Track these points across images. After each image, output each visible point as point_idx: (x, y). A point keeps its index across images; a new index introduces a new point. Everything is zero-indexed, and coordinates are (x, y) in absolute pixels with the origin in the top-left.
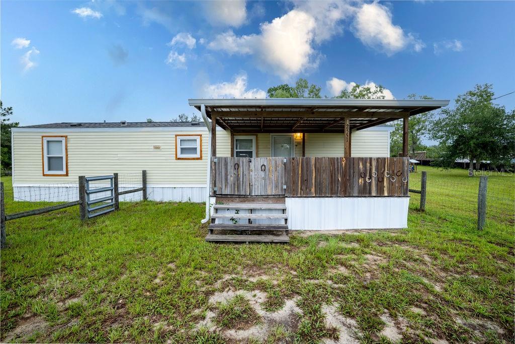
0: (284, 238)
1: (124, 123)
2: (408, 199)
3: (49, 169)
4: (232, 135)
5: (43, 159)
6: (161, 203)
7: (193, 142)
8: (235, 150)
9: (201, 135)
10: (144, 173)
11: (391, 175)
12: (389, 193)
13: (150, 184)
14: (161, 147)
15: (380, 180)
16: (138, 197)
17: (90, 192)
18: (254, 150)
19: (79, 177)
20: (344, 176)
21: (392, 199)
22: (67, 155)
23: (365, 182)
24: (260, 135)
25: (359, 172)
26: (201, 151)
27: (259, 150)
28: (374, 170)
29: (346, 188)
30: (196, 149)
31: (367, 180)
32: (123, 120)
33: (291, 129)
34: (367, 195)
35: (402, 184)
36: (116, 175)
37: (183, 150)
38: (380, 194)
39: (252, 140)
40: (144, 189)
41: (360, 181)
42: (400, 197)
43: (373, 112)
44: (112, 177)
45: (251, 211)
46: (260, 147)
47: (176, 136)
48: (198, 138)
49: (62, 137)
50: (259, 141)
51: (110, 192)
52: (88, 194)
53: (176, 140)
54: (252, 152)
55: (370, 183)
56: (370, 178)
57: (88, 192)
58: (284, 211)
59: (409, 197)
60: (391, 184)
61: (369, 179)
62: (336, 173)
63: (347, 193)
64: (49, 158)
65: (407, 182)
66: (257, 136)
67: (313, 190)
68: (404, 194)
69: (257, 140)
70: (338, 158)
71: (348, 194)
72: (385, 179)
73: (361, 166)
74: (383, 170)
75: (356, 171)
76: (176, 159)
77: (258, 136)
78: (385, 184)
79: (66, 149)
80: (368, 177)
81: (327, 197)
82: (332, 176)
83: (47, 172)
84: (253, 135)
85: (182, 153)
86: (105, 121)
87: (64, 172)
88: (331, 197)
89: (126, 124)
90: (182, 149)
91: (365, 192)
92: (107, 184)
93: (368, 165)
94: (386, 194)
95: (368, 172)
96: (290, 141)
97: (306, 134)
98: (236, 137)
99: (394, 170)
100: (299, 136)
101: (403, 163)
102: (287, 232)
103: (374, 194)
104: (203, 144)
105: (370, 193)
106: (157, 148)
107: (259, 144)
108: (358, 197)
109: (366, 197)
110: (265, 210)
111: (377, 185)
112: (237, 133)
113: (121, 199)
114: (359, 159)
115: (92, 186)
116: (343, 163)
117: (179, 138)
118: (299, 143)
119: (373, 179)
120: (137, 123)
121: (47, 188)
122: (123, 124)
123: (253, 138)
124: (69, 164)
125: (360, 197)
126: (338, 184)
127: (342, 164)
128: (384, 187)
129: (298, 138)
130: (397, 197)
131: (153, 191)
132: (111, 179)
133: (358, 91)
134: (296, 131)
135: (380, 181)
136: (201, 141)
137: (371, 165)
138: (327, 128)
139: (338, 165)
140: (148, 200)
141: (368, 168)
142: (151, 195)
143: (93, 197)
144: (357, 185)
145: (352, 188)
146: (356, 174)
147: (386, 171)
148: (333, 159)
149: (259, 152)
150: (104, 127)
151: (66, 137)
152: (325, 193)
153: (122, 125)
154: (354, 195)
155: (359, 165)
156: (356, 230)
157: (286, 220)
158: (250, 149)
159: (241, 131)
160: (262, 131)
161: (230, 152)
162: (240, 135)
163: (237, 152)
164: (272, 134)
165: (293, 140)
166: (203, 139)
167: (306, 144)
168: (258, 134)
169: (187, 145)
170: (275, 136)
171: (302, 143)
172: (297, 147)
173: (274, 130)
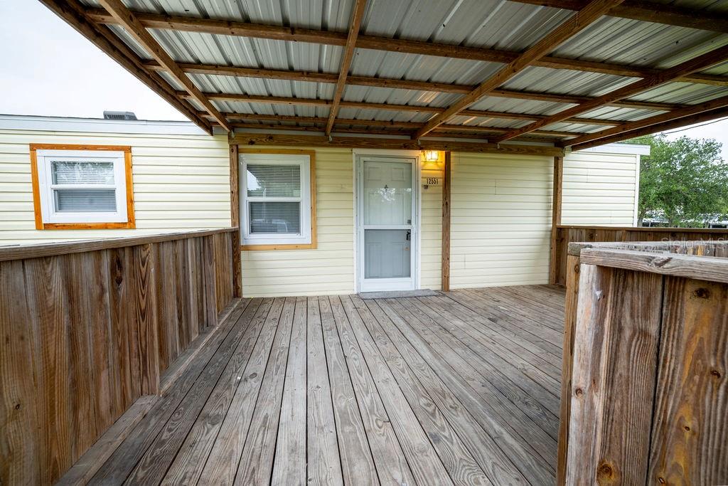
4: (236, 151)
7: (100, 172)
8: (246, 200)
9: (127, 150)
18: (303, 196)
24: (321, 152)
26: (130, 201)
27: (322, 197)
30: (111, 193)
33: (413, 139)
37: (64, 199)
39: (298, 168)
46: (321, 189)
47: (34, 147)
48: (118, 159)
50: (320, 173)
53: (33, 163)
54: (297, 204)
66: (313, 154)
69: (313, 168)
76: (38, 229)
77: (318, 156)
84: (302, 152)
85: (60, 206)
90: (60, 194)
96: (409, 174)
97: (453, 154)
98: (247, 159)
100: (432, 159)
104: (136, 179)
107: (320, 181)
112: (252, 143)
117: (44, 157)
118: (432, 181)
123: (302, 161)
129: (432, 165)
134: (425, 147)
136: (129, 166)
149: (320, 206)
158: (292, 196)
159: (264, 140)
160: (331, 139)
161: (230, 204)
162: (260, 151)
163: (252, 204)
164: (356, 151)
165: (417, 172)
166: (135, 160)
167: (453, 182)
168: (317, 150)
169: (77, 181)
170: (368, 159)
171: (441, 181)
172: (428, 190)
173: (365, 140)
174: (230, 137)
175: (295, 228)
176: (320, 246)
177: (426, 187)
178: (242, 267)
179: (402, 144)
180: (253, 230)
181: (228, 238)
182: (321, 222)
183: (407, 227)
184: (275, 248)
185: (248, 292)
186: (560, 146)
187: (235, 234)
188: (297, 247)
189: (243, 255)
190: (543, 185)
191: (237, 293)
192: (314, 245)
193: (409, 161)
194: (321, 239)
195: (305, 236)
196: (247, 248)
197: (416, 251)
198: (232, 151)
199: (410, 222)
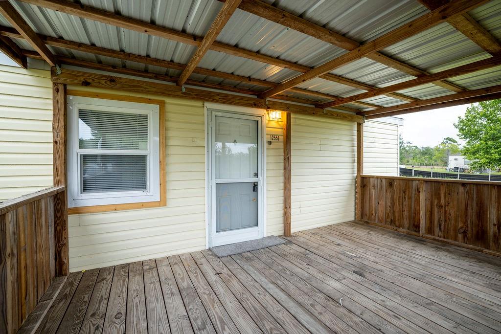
8: (76, 152)
18: (150, 148)
24: (173, 105)
27: (172, 151)
39: (144, 118)
46: (171, 142)
50: (170, 125)
54: (143, 158)
66: (162, 105)
69: (163, 118)
77: (169, 108)
84: (149, 101)
96: (257, 130)
97: (292, 116)
98: (79, 103)
100: (274, 118)
107: (171, 134)
112: (86, 84)
118: (275, 137)
123: (151, 111)
129: (273, 124)
134: (271, 106)
149: (172, 159)
158: (137, 149)
159: (103, 82)
160: (184, 90)
161: (52, 156)
162: (97, 96)
163: (85, 158)
164: (208, 105)
165: (263, 129)
167: (293, 140)
168: (168, 100)
170: (220, 114)
171: (281, 138)
172: (271, 146)
173: (218, 94)
174: (53, 73)
175: (141, 184)
176: (170, 203)
177: (270, 143)
178: (70, 235)
179: (252, 102)
182: (171, 177)
183: (254, 180)
184: (116, 208)
185: (77, 263)
186: (361, 115)
187: (59, 198)
188: (143, 206)
189: (71, 219)
190: (349, 144)
191: (61, 268)
192: (163, 202)
193: (256, 119)
194: (170, 195)
195: (152, 192)
196: (77, 211)
197: (263, 201)
198: (57, 90)
199: (256, 175)
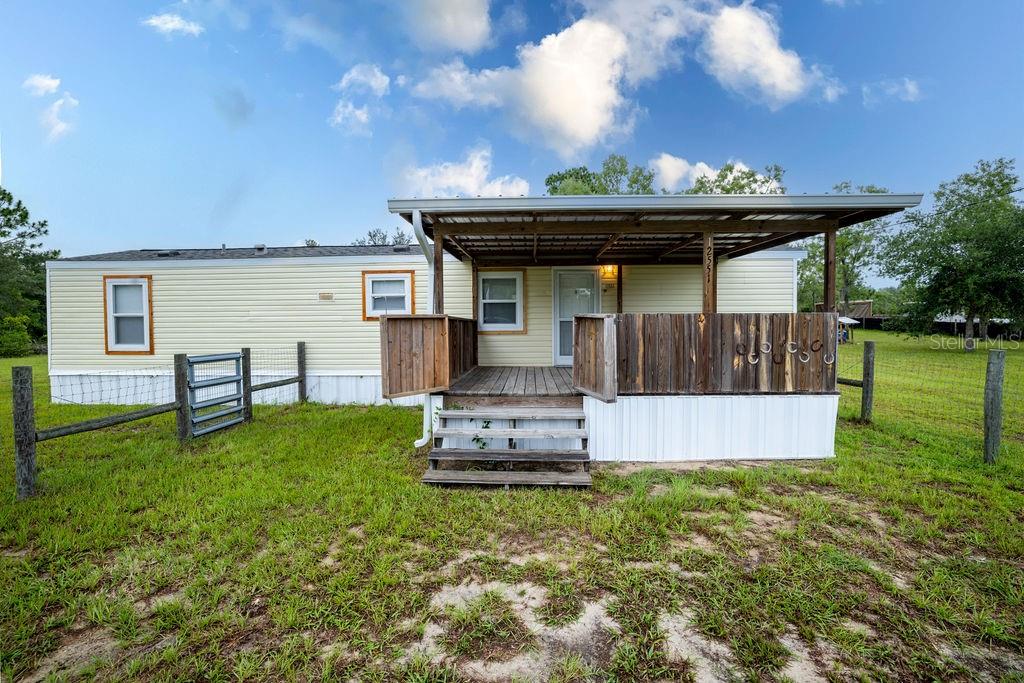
0: (582, 478)
1: (261, 249)
2: (837, 397)
3: (118, 341)
4: (476, 271)
5: (106, 322)
6: (335, 407)
7: (397, 286)
8: (482, 302)
9: (412, 272)
10: (301, 348)
11: (801, 350)
12: (795, 386)
13: (313, 369)
14: (335, 296)
15: (778, 359)
16: (289, 395)
17: (197, 385)
18: (518, 300)
19: (176, 356)
20: (703, 350)
21: (802, 398)
22: (151, 314)
23: (746, 363)
24: (531, 270)
25: (734, 343)
26: (413, 303)
27: (530, 300)
28: (764, 340)
29: (706, 376)
30: (402, 298)
31: (750, 359)
32: (259, 243)
33: (593, 257)
34: (750, 391)
35: (823, 368)
36: (246, 352)
37: (378, 303)
38: (778, 388)
39: (514, 280)
40: (301, 380)
41: (736, 361)
42: (818, 394)
43: (763, 221)
44: (238, 356)
45: (515, 422)
46: (530, 294)
47: (364, 273)
48: (407, 278)
49: (142, 277)
50: (529, 283)
51: (235, 384)
52: (192, 390)
53: (363, 282)
54: (514, 304)
55: (757, 367)
56: (757, 355)
57: (192, 385)
58: (580, 422)
59: (838, 394)
60: (799, 368)
61: (755, 357)
62: (687, 346)
63: (708, 388)
64: (118, 320)
65: (834, 364)
66: (525, 271)
67: (639, 380)
68: (828, 387)
69: (525, 279)
70: (689, 315)
71: (710, 389)
72: (788, 358)
73: (738, 331)
74: (783, 338)
75: (728, 341)
76: (364, 320)
77: (528, 272)
78: (788, 367)
79: (150, 301)
80: (752, 353)
81: (669, 394)
82: (677, 352)
83: (113, 347)
84: (517, 270)
85: (374, 308)
86: (224, 245)
87: (146, 347)
88: (675, 394)
89: (265, 252)
90: (375, 300)
91: (746, 384)
92: (229, 370)
93: (752, 328)
94: (790, 388)
95: (753, 344)
96: (592, 281)
97: (623, 267)
98: (484, 275)
99: (806, 339)
100: (609, 271)
101: (825, 324)
102: (587, 465)
103: (764, 388)
104: (417, 289)
105: (757, 385)
106: (326, 297)
107: (530, 289)
108: (732, 394)
109: (747, 394)
110: (542, 420)
111: (771, 370)
112: (486, 266)
113: (257, 398)
114: (734, 317)
115: (201, 373)
116: (701, 325)
117: (369, 278)
118: (608, 287)
119: (763, 357)
120: (286, 249)
121: (115, 379)
122: (259, 252)
123: (517, 275)
124: (155, 330)
125: (737, 394)
126: (690, 369)
127: (697, 328)
128: (785, 373)
129: (609, 275)
130: (812, 394)
131: (319, 383)
132: (237, 359)
133: (730, 178)
134: (604, 262)
135: (777, 362)
136: (413, 282)
137: (758, 329)
138: (667, 255)
139: (690, 330)
140: (309, 401)
141: (752, 336)
142: (315, 391)
143: (201, 396)
144: (730, 369)
145: (719, 374)
146: (728, 348)
147: (790, 342)
148: (681, 317)
149: (530, 305)
150: (223, 257)
151: (150, 278)
152: (664, 386)
153: (257, 253)
154: (724, 390)
155: (733, 330)
156: (728, 463)
157: (585, 441)
158: (511, 299)
159: (494, 263)
160: (536, 261)
161: (471, 304)
162: (491, 270)
163: (485, 304)
164: (556, 268)
165: (598, 280)
166: (417, 278)
168: (528, 268)
169: (385, 292)
170: (562, 273)
171: (616, 286)
172: (607, 293)
173: (559, 260)
174: (473, 264)
175: (513, 321)
176: (529, 332)
178: (479, 346)
179: (585, 262)
180: (485, 322)
181: (470, 325)
182: (530, 316)
184: (499, 333)
185: (482, 362)
187: (474, 323)
188: (514, 333)
189: (479, 337)
191: (475, 361)
192: (525, 332)
193: (592, 273)
194: (529, 327)
195: (519, 326)
196: (483, 333)
198: (474, 271)
